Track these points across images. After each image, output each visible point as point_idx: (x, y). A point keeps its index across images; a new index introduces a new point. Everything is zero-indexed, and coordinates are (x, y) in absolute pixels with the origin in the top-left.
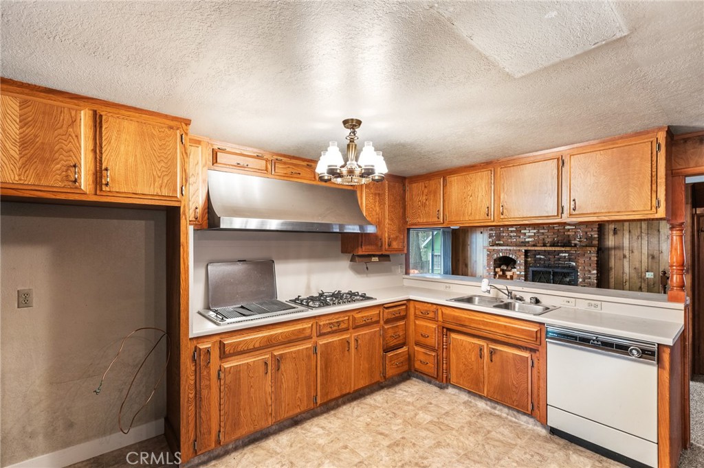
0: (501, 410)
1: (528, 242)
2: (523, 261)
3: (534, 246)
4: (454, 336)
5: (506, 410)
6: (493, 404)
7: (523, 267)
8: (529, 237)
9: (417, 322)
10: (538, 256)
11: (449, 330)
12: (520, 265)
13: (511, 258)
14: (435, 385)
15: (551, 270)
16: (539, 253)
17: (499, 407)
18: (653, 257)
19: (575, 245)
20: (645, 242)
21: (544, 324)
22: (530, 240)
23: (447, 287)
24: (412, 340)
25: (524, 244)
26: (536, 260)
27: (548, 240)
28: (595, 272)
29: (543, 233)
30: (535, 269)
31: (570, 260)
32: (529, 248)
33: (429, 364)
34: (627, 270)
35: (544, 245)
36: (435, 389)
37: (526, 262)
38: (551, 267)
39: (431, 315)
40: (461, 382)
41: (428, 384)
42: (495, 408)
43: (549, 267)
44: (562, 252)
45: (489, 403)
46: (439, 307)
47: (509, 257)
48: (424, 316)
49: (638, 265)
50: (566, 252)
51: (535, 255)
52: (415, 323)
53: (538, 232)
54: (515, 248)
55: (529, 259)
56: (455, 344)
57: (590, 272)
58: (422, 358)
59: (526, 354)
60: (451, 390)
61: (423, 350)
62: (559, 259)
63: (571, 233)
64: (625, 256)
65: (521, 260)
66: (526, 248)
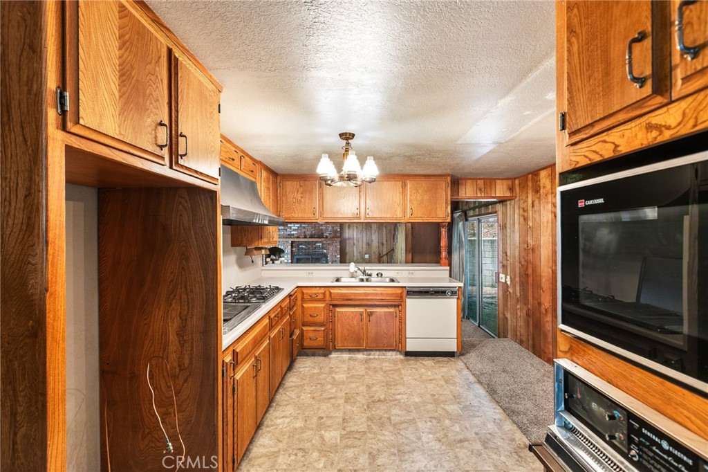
0: (374, 355)
1: (293, 234)
2: (289, 251)
3: (298, 237)
4: (338, 310)
5: (378, 353)
6: (368, 353)
7: (289, 256)
8: (294, 230)
9: (305, 305)
10: (300, 246)
11: (335, 306)
12: (287, 254)
13: (280, 249)
14: (320, 355)
15: (310, 257)
16: (301, 243)
17: (372, 353)
18: (369, 245)
19: (327, 237)
20: (364, 234)
21: (405, 287)
22: (295, 232)
23: (309, 273)
24: (299, 322)
25: (290, 236)
26: (299, 249)
27: (308, 233)
28: (339, 256)
29: (304, 228)
30: (298, 257)
31: (323, 248)
32: (296, 240)
33: (319, 339)
34: (355, 254)
35: (305, 237)
36: (321, 358)
37: (292, 251)
38: (310, 255)
39: (321, 296)
40: (346, 345)
41: (313, 357)
42: (370, 355)
43: (308, 255)
44: (317, 242)
45: (365, 353)
46: (327, 289)
47: (278, 248)
48: (313, 299)
49: (361, 251)
50: (320, 242)
51: (298, 245)
52: (302, 306)
53: (301, 226)
54: (284, 240)
55: (294, 249)
56: (340, 315)
57: (336, 256)
58: (312, 335)
59: (392, 310)
60: (334, 355)
61: (312, 328)
62: (315, 248)
63: (323, 228)
64: (354, 244)
65: (288, 250)
66: (293, 240)
